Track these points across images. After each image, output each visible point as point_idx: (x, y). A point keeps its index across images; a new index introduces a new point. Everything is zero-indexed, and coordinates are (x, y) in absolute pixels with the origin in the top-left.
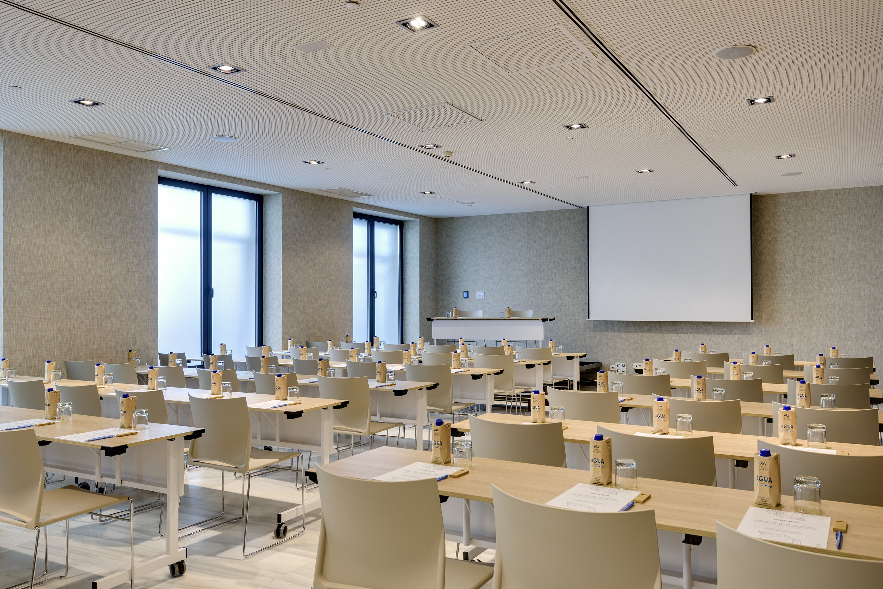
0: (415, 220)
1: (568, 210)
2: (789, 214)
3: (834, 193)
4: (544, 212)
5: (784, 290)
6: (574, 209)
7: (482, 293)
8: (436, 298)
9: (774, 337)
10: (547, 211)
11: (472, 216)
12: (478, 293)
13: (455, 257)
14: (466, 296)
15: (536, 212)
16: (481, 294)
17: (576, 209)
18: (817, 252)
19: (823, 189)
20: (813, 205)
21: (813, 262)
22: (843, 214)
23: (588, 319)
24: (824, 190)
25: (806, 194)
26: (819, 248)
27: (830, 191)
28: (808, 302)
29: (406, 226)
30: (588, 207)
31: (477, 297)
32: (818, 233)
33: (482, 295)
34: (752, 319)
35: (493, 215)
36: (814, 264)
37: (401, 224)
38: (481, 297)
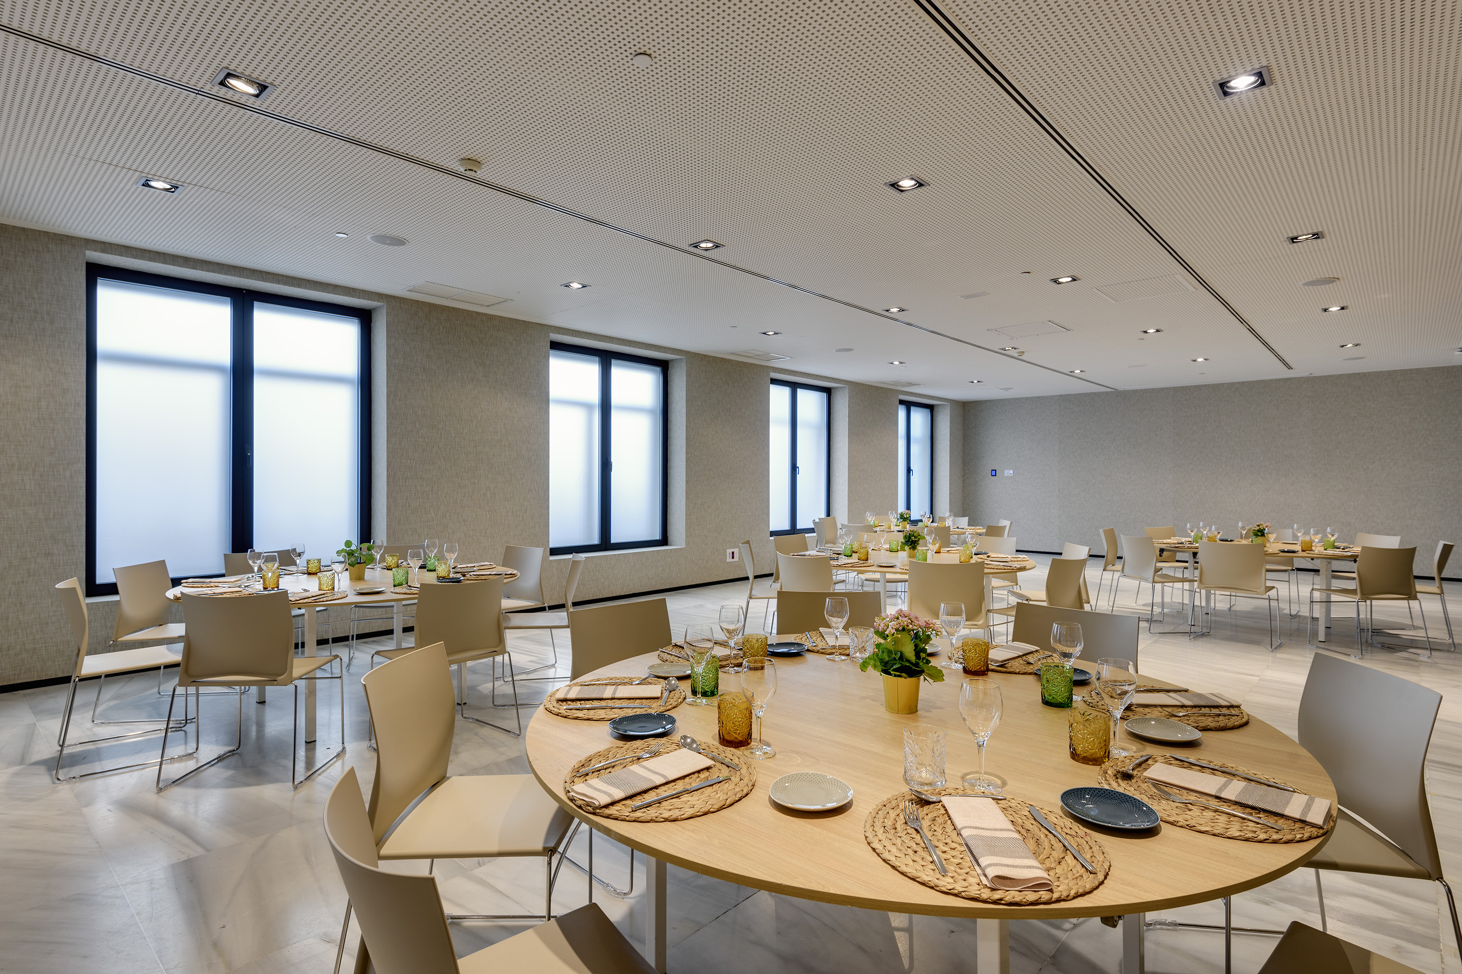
0: (945, 404)
1: (1102, 392)
6: (1109, 392)
7: (1011, 471)
8: (963, 476)
12: (1006, 471)
13: (982, 437)
14: (994, 473)
16: (1009, 472)
17: (1111, 392)
29: (935, 409)
31: (1006, 474)
33: (1011, 474)
37: (931, 408)
38: (1009, 475)
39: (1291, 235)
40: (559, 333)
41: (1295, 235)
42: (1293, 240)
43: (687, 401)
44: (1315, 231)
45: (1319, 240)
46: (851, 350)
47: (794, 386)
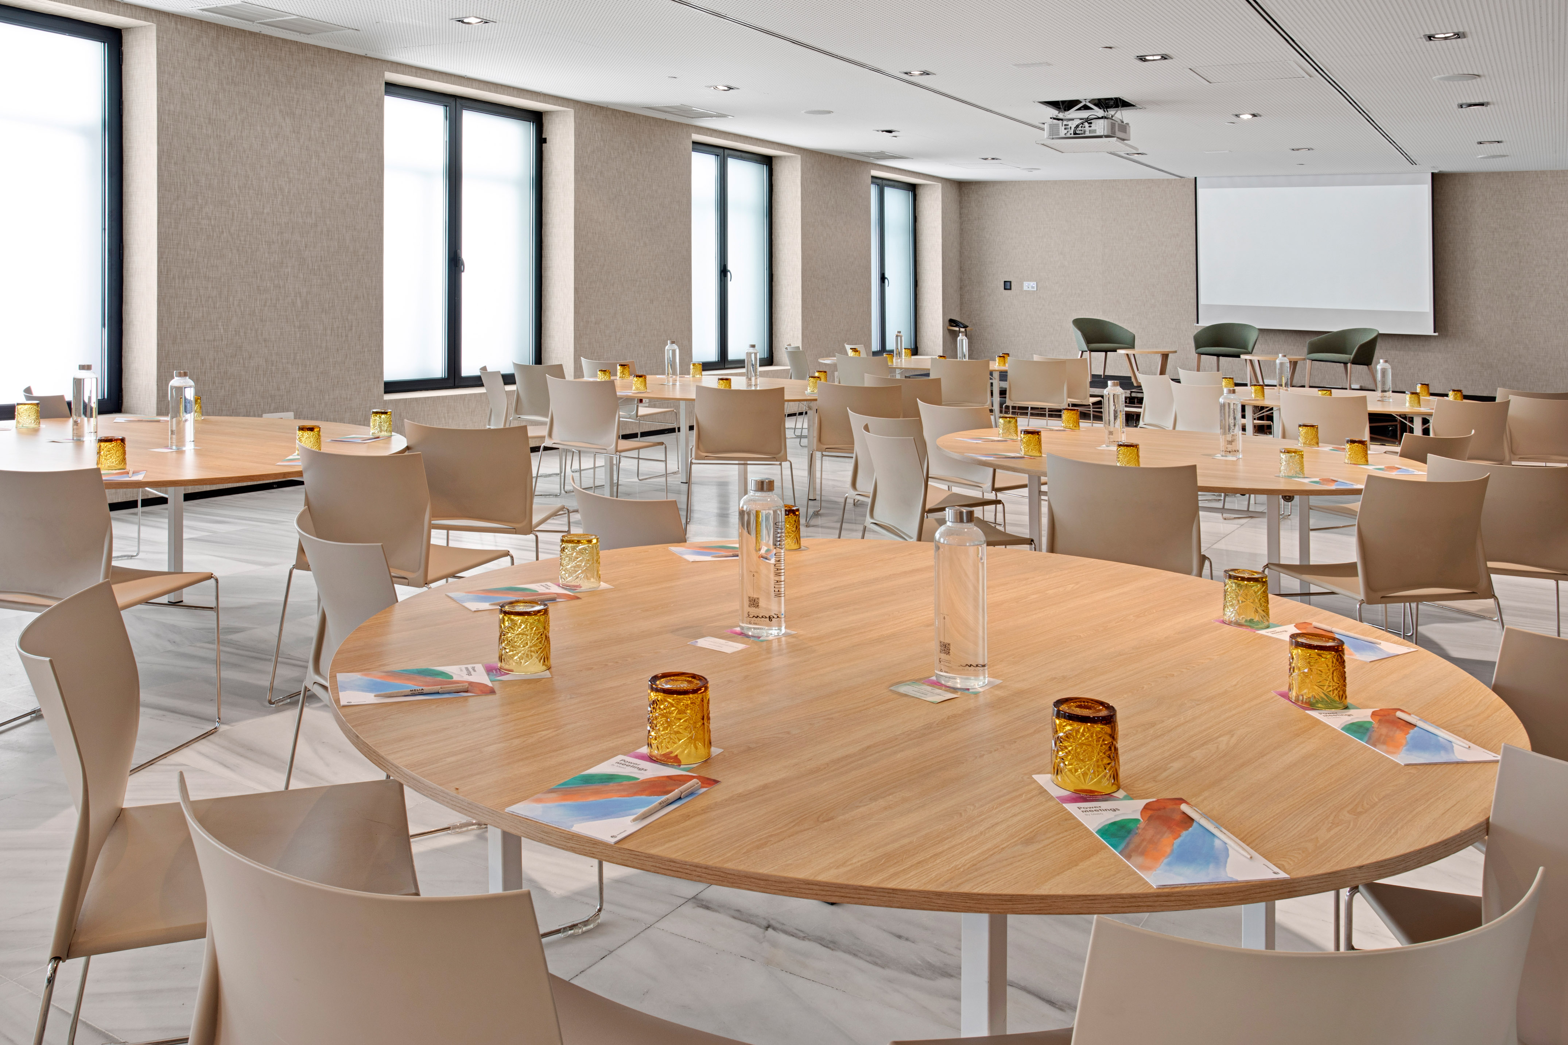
0: (934, 185)
1: (1163, 180)
2: (1486, 199)
3: (1549, 176)
4: (1127, 181)
5: (1479, 296)
6: (1172, 180)
7: (1033, 284)
8: (961, 288)
9: (1466, 355)
10: (1131, 180)
11: (1016, 182)
12: (1026, 284)
13: (991, 234)
15: (1114, 181)
16: (1030, 285)
17: (1175, 180)
18: (1525, 249)
19: (1534, 169)
20: (1519, 189)
21: (1520, 262)
22: (1562, 202)
23: (1197, 325)
24: (1536, 171)
25: (1510, 175)
26: (1528, 244)
27: (1543, 172)
28: (1513, 312)
29: (921, 192)
30: (1196, 178)
31: (1025, 288)
32: (1527, 225)
33: (1033, 287)
34: (1435, 332)
35: (1049, 181)
36: (1522, 264)
38: (1030, 289)
39: (1428, 33)
40: (397, 72)
41: (1433, 33)
42: (1430, 38)
43: (577, 172)
44: (1456, 31)
45: (1459, 40)
46: (829, 112)
47: (723, 154)
